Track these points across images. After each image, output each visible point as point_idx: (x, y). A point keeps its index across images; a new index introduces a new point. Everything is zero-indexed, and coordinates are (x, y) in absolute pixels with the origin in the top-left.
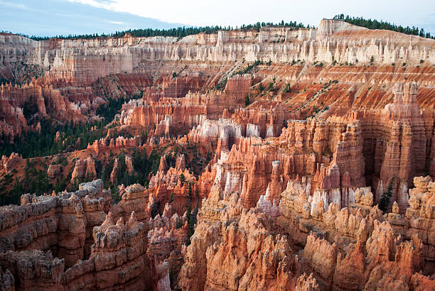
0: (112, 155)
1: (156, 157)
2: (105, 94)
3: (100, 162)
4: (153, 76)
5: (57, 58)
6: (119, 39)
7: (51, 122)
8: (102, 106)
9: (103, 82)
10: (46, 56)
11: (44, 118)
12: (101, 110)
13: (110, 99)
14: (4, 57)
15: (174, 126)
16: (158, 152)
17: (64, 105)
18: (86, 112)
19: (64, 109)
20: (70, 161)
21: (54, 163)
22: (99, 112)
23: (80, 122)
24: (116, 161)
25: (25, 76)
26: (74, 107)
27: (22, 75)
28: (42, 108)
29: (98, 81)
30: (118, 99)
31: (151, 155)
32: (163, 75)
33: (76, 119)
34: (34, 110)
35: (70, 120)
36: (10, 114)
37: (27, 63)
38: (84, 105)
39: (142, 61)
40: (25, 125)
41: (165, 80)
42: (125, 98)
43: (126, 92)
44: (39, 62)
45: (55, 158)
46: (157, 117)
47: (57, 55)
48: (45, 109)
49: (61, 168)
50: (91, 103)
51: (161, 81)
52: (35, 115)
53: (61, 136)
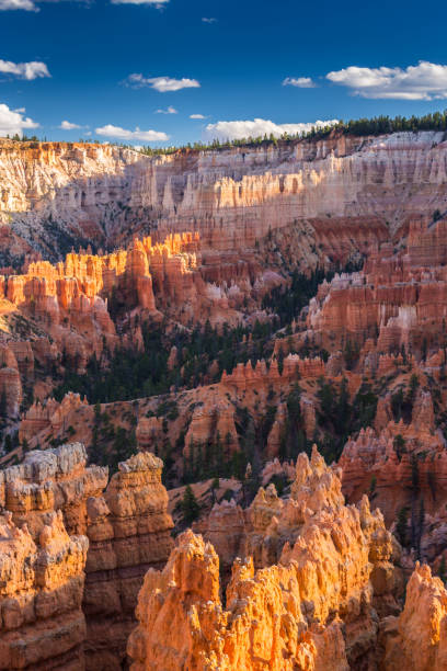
0: (271, 396)
1: (367, 399)
2: (284, 264)
3: (246, 410)
4: (390, 220)
5: (188, 192)
6: (319, 144)
7: (165, 326)
8: (275, 290)
9: (280, 237)
10: (168, 187)
11: (151, 318)
12: (273, 299)
13: (294, 275)
14: (84, 194)
15: (421, 329)
16: (374, 387)
17: (193, 290)
18: (241, 304)
19: (194, 299)
20: (183, 409)
21: (150, 414)
22: (267, 303)
23: (225, 324)
24: (280, 408)
25: (126, 232)
26: (215, 292)
27: (119, 229)
28: (148, 298)
29: (270, 236)
30: (312, 274)
31: (358, 395)
32: (411, 217)
33: (218, 319)
34: (130, 301)
35: (202, 322)
36: (81, 312)
37: (131, 204)
38: (235, 290)
39: (366, 189)
40: (111, 335)
41: (415, 229)
42: (327, 269)
43: (331, 258)
44: (154, 201)
45: (153, 403)
46: (383, 310)
47: (189, 185)
48: (153, 300)
49: (165, 424)
50: (252, 284)
51: (405, 230)
52: (133, 314)
53: (179, 356)
